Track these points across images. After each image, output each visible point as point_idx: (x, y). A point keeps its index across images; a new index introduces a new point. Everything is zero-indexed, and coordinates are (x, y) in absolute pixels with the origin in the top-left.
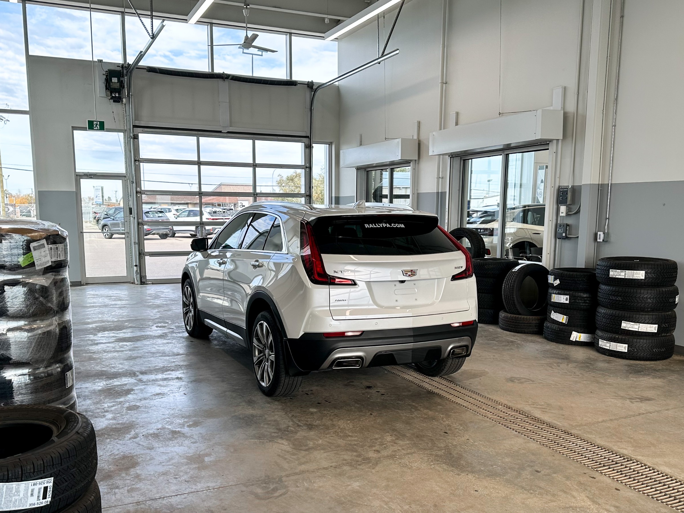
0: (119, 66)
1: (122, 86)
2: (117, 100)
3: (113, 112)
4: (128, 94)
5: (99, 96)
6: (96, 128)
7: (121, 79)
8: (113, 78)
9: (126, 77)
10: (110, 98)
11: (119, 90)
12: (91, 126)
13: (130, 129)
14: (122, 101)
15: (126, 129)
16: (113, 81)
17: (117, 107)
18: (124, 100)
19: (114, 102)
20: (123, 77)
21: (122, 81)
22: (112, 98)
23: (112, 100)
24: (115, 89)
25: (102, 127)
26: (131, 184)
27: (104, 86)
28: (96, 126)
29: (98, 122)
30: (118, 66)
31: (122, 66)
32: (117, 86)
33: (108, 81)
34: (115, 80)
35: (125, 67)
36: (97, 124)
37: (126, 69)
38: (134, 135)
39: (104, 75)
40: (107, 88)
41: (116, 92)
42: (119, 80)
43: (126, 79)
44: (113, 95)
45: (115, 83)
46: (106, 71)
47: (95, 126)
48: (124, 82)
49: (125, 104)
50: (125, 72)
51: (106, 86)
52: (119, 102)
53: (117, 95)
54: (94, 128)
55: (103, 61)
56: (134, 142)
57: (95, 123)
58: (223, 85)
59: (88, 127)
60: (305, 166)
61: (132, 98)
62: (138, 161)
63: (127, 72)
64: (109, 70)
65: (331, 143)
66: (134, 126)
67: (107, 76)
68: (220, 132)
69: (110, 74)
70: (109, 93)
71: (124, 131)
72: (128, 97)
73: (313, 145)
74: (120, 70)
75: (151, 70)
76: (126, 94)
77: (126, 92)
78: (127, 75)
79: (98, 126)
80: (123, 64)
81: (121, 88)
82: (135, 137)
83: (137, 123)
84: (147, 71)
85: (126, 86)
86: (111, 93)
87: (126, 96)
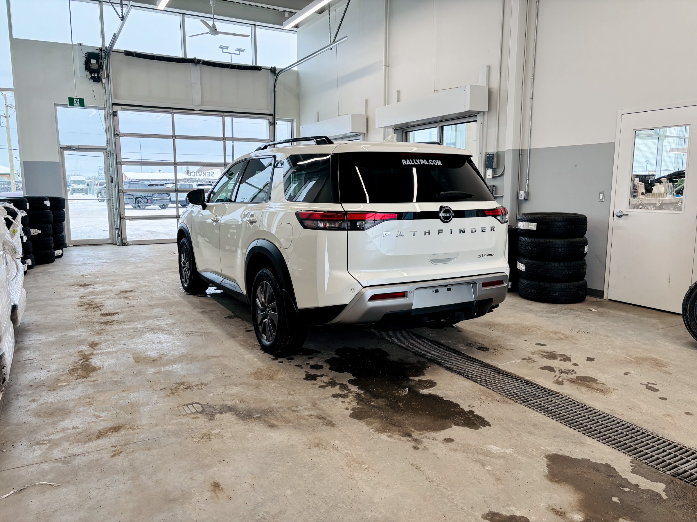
0: (98, 50)
1: (101, 68)
2: (97, 80)
3: (93, 91)
5: (79, 76)
6: (77, 105)
7: (100, 61)
8: (92, 60)
9: (105, 60)
10: (89, 78)
11: (98, 71)
12: (71, 102)
13: (109, 107)
15: (106, 106)
16: (92, 62)
17: (97, 87)
18: (103, 81)
19: (93, 82)
20: (102, 60)
21: (101, 63)
22: (92, 78)
23: (92, 80)
24: (94, 69)
25: (82, 103)
26: (112, 156)
27: (84, 66)
28: (76, 102)
29: (78, 99)
31: (101, 50)
32: (96, 67)
33: (87, 62)
35: (103, 50)
37: (105, 53)
38: (113, 112)
39: (83, 57)
41: (95, 73)
42: (97, 62)
43: (105, 62)
45: (94, 64)
46: (86, 54)
48: (103, 64)
49: (104, 84)
50: (103, 54)
51: (86, 67)
52: (99, 82)
53: (96, 75)
54: (75, 105)
55: (83, 45)
56: (113, 119)
57: (75, 100)
58: (195, 70)
59: (68, 104)
60: (270, 140)
61: (111, 79)
62: (118, 135)
63: (105, 55)
64: (88, 52)
65: (293, 120)
66: (114, 104)
67: (86, 58)
68: (193, 110)
69: (90, 56)
70: (88, 73)
71: (104, 109)
72: (107, 78)
73: (277, 122)
74: (99, 53)
75: (128, 53)
76: (106, 75)
77: (105, 73)
78: (105, 58)
79: (78, 103)
80: (101, 48)
81: (100, 70)
82: (115, 114)
83: (116, 102)
84: (124, 54)
85: (105, 68)
86: (91, 73)
87: (105, 77)
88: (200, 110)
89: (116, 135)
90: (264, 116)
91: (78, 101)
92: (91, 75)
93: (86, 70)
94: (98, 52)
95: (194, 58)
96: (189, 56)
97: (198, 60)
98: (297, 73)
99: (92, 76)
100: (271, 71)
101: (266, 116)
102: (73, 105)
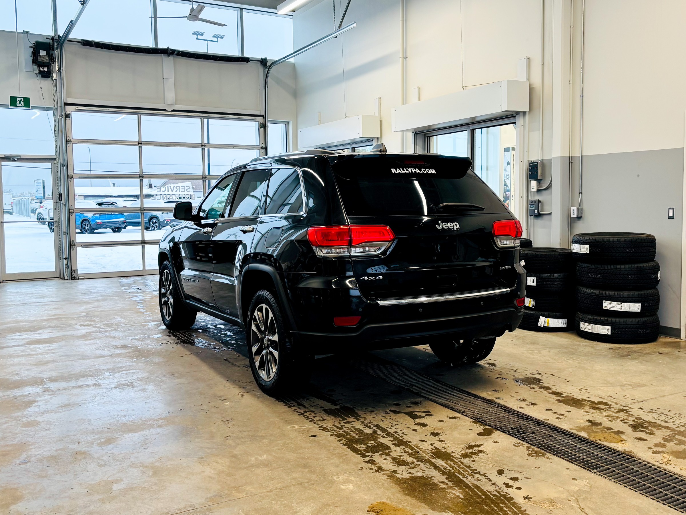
0: (48, 39)
1: (52, 61)
2: (46, 75)
3: (41, 88)
4: (59, 69)
5: (24, 70)
6: (20, 105)
7: (51, 52)
8: (41, 51)
9: (57, 51)
10: (37, 72)
11: (49, 65)
12: (14, 101)
13: (61, 107)
14: (52, 77)
16: (41, 54)
17: (46, 83)
18: (55, 76)
19: (42, 77)
20: (53, 51)
21: (52, 54)
22: (40, 73)
23: (40, 75)
24: (43, 63)
25: (27, 102)
26: (61, 168)
27: (30, 59)
28: (20, 102)
29: (23, 99)
30: (47, 38)
31: (52, 38)
32: (46, 59)
33: (35, 55)
34: (43, 53)
35: (55, 39)
36: (20, 101)
37: (57, 42)
38: (65, 114)
39: (30, 47)
41: (44, 66)
42: (48, 54)
43: (57, 53)
44: (41, 69)
45: (43, 56)
46: (33, 44)
47: (18, 103)
48: (54, 56)
49: (56, 80)
50: (55, 44)
51: (33, 60)
52: (49, 77)
53: (46, 69)
54: (18, 105)
55: (30, 33)
56: (65, 122)
57: (18, 99)
58: (168, 61)
59: (9, 104)
60: (260, 147)
61: (64, 73)
62: (70, 142)
63: (58, 45)
64: (36, 42)
65: (288, 122)
66: (67, 104)
67: (34, 48)
68: (164, 110)
69: (38, 46)
70: (36, 67)
71: (54, 109)
72: (60, 73)
73: (268, 124)
74: (50, 43)
75: (86, 43)
76: (57, 69)
77: (57, 66)
78: (57, 48)
79: (22, 103)
80: (53, 36)
81: (51, 63)
82: (67, 116)
83: (70, 101)
84: (81, 44)
85: (56, 61)
86: (39, 67)
87: (57, 71)
88: (174, 111)
89: (68, 141)
90: (253, 117)
91: (23, 100)
92: (40, 68)
93: (33, 63)
94: (49, 41)
95: (166, 47)
96: (161, 46)
97: (171, 50)
98: (293, 66)
99: (40, 70)
100: (261, 64)
101: (255, 117)
102: (16, 106)
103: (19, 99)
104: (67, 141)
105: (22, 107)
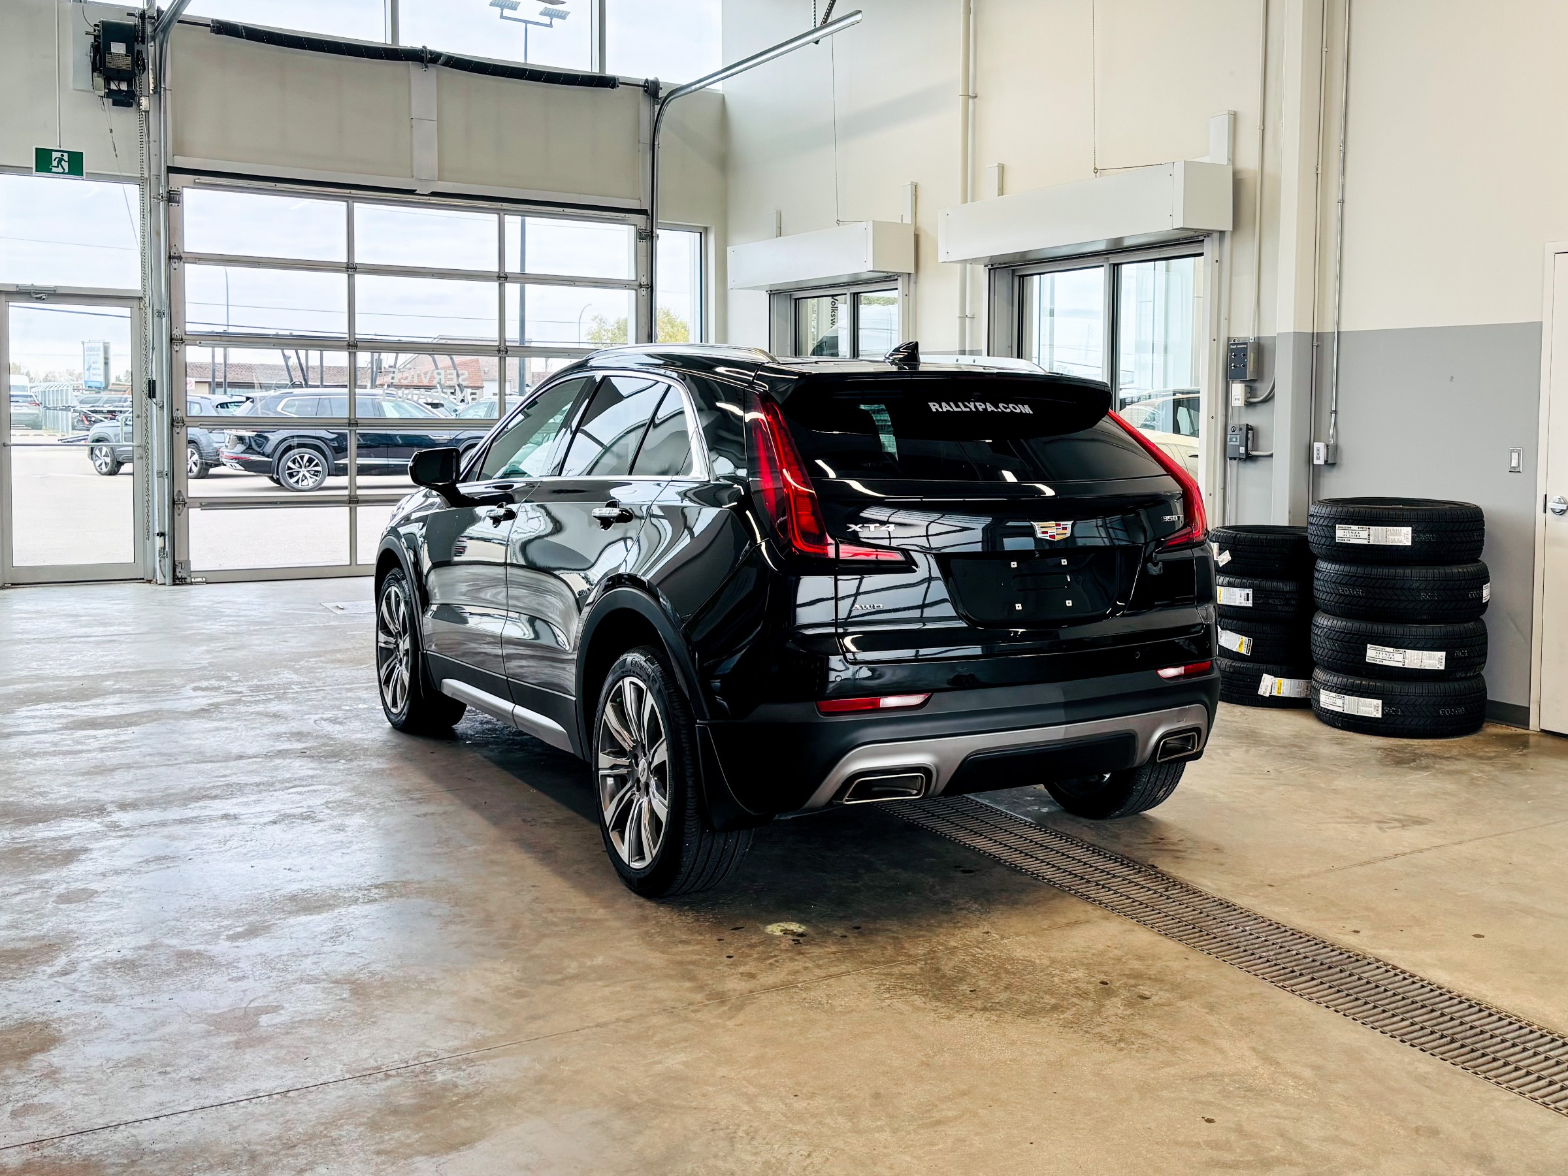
0: (133, 15)
1: (138, 66)
2: (125, 100)
3: (111, 131)
4: (155, 88)
5: (71, 86)
6: (60, 169)
7: (138, 47)
8: (113, 44)
9: (152, 44)
10: (102, 93)
11: (129, 76)
12: (44, 161)
13: (158, 177)
14: (139, 104)
15: (146, 175)
16: (113, 51)
17: (124, 120)
18: (144, 102)
19: (114, 104)
20: (143, 44)
21: (140, 53)
22: (110, 94)
23: (111, 100)
24: (119, 71)
25: (75, 164)
26: (156, 319)
27: (87, 62)
28: (59, 162)
29: (66, 155)
30: (129, 14)
31: (142, 16)
32: (125, 63)
33: (99, 50)
34: (118, 48)
35: (150, 17)
36: (61, 160)
37: (153, 24)
38: (168, 192)
39: (87, 33)
40: (94, 69)
41: (120, 80)
42: (130, 50)
43: (151, 50)
44: (113, 87)
45: (119, 55)
46: (95, 25)
47: (55, 163)
48: (145, 55)
49: (147, 112)
50: (149, 29)
51: (94, 64)
52: (129, 105)
53: (124, 87)
54: (54, 170)
56: (167, 211)
57: (55, 155)
58: (421, 78)
59: (34, 166)
60: (638, 283)
61: (168, 97)
62: (180, 258)
63: (155, 30)
64: (103, 23)
65: (706, 229)
66: (171, 170)
67: (96, 37)
68: (412, 192)
69: (107, 33)
70: (100, 81)
71: (142, 181)
72: (157, 95)
73: (658, 232)
74: (135, 25)
75: (223, 29)
76: (152, 86)
77: (151, 81)
78: (153, 39)
79: (65, 165)
80: (144, 10)
81: (137, 72)
82: (172, 198)
83: (180, 162)
84: (213, 31)
85: (150, 67)
86: (108, 81)
87: (151, 92)
88: (434, 194)
89: (174, 258)
90: (623, 215)
91: (66, 157)
92: (109, 85)
93: (93, 71)
94: (133, 21)
95: (420, 47)
96: (407, 42)
97: (432, 53)
98: (723, 101)
99: (109, 89)
100: (645, 92)
101: (627, 215)
102: (50, 171)
103: (58, 155)
104: (170, 258)
105: (63, 173)
